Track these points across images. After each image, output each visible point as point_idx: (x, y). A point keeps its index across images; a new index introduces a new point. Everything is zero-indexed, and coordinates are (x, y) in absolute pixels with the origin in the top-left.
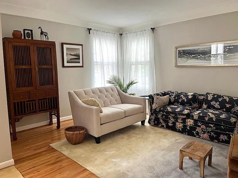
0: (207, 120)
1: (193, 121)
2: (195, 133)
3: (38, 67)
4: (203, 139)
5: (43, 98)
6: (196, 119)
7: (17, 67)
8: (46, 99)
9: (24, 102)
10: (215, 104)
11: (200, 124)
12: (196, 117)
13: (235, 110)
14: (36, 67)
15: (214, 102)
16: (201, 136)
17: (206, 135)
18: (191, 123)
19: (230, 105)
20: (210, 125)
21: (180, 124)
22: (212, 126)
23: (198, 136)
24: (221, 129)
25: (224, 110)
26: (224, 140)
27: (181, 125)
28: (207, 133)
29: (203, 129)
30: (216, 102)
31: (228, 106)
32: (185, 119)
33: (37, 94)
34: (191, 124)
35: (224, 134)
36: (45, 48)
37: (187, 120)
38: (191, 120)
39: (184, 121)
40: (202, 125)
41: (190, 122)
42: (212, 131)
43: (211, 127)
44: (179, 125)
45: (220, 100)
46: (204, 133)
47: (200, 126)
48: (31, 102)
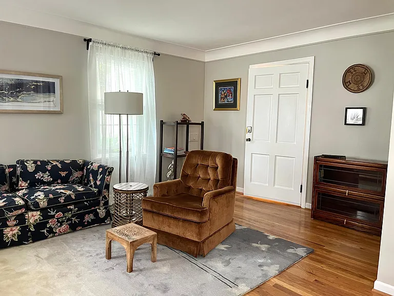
0: (62, 201)
1: (39, 213)
2: (45, 231)
4: (60, 235)
6: (44, 207)
10: (43, 177)
11: (52, 213)
12: (43, 204)
13: (74, 178)
15: (41, 172)
16: (56, 232)
17: (65, 226)
18: (36, 218)
19: (65, 173)
20: (68, 207)
21: (14, 228)
22: (71, 207)
23: (51, 235)
24: (86, 207)
25: (59, 181)
26: (90, 221)
27: (16, 230)
28: (67, 222)
29: (60, 218)
30: (44, 172)
31: (63, 174)
32: (22, 215)
34: (37, 220)
35: (89, 213)
37: (27, 215)
38: (35, 212)
39: (21, 219)
40: (56, 213)
41: (33, 217)
42: (73, 216)
43: (71, 210)
44: (11, 232)
45: (49, 168)
46: (61, 225)
47: (53, 217)
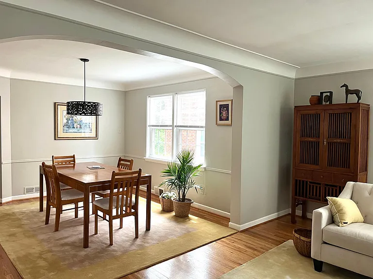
3: (327, 140)
5: (331, 184)
7: (303, 139)
8: (336, 186)
9: (307, 182)
14: (325, 140)
33: (322, 177)
36: (342, 114)
48: (315, 185)
